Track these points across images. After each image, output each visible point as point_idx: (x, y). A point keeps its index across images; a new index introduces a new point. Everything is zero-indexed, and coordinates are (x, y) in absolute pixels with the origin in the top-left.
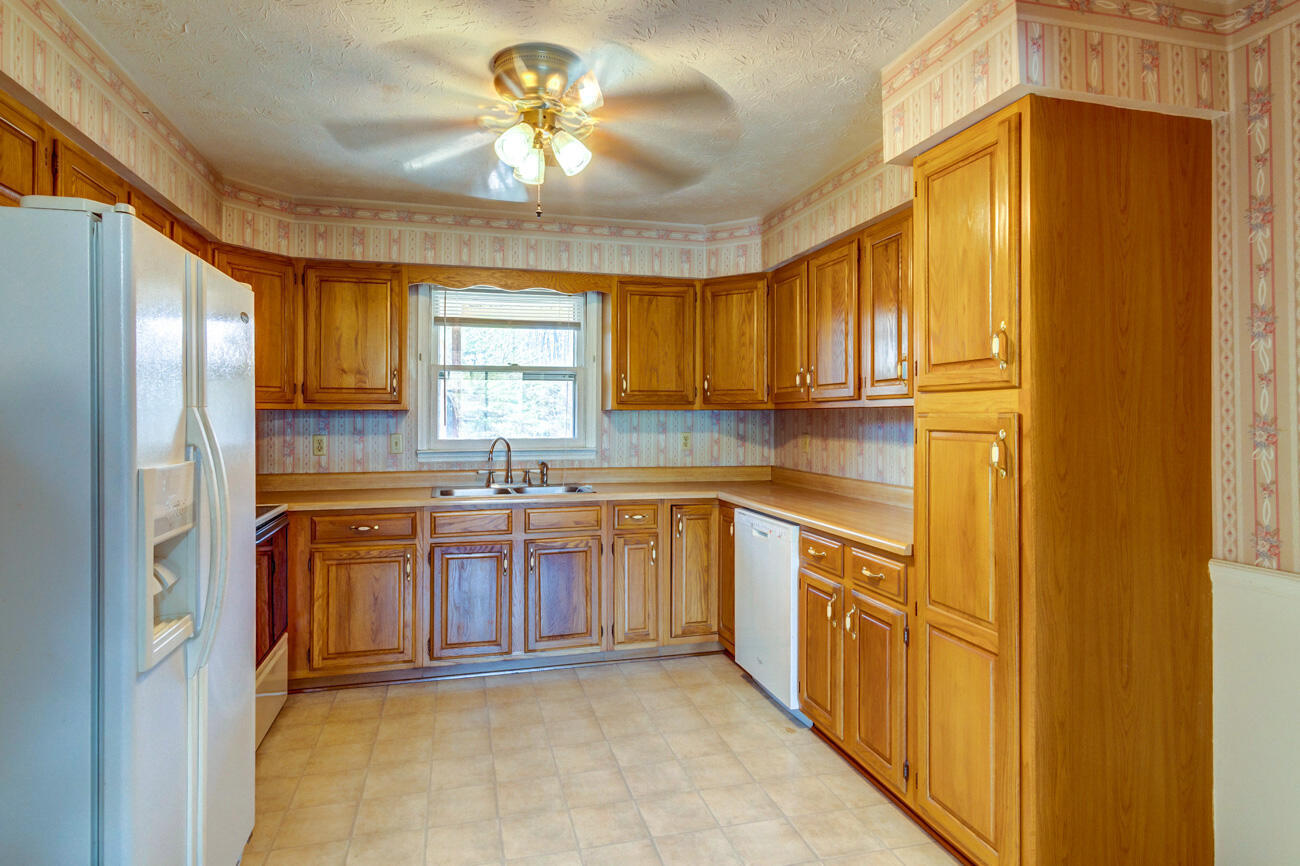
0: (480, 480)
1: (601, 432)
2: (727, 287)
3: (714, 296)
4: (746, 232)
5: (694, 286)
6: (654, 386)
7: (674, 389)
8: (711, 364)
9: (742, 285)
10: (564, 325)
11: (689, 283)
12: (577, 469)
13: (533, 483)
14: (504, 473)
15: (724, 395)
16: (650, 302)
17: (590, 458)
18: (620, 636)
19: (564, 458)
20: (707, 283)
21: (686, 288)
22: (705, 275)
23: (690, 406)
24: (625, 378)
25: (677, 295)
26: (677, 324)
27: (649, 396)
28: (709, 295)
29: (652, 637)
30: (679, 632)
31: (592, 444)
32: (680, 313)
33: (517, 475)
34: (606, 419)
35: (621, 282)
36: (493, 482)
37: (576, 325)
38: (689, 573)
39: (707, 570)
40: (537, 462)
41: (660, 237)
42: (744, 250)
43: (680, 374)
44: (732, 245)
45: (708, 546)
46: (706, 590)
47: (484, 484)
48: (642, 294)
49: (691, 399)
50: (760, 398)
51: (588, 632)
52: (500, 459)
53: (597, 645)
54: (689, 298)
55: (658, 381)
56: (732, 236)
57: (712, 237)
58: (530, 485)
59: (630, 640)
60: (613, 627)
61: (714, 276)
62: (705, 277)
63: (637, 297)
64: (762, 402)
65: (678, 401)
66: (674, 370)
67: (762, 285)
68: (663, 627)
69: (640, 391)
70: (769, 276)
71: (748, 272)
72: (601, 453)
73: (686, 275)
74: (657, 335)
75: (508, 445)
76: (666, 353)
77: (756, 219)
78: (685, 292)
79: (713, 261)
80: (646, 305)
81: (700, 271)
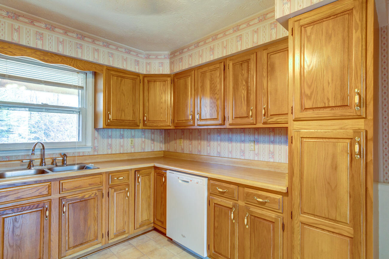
0: (23, 165)
1: (94, 138)
2: (154, 78)
3: (149, 82)
4: (163, 57)
5: (139, 76)
6: (123, 118)
7: (132, 120)
8: (147, 110)
9: (161, 78)
10: (75, 87)
11: (138, 75)
12: (82, 156)
13: (58, 164)
14: (40, 160)
15: (153, 123)
16: (121, 81)
17: (88, 151)
18: (111, 235)
19: (75, 151)
20: (145, 76)
21: (136, 77)
22: (145, 72)
23: (137, 127)
24: (110, 113)
25: (133, 79)
26: (133, 91)
27: (121, 122)
28: (146, 81)
29: (126, 232)
30: (138, 226)
31: (89, 144)
32: (134, 88)
33: (48, 161)
34: (96, 133)
35: (108, 69)
36: (33, 166)
37: (81, 88)
38: (142, 200)
39: (149, 197)
40: (61, 154)
41: (126, 52)
42: (162, 64)
43: (134, 113)
44: (157, 62)
45: (150, 187)
46: (149, 205)
47: (26, 167)
48: (118, 76)
49: (138, 124)
50: (169, 125)
51: (96, 238)
52: (38, 153)
53: (100, 243)
54: (138, 81)
55: (125, 116)
56: (157, 58)
57: (148, 57)
58: (57, 166)
59: (116, 236)
60: (108, 232)
61: (149, 73)
62: (145, 73)
63: (116, 77)
64: (169, 126)
65: (132, 125)
66: (132, 112)
67: (169, 79)
68: (131, 226)
69: (116, 120)
70: (172, 76)
71: (164, 73)
72: (94, 148)
73: (137, 71)
74: (124, 95)
75: (43, 146)
76: (128, 104)
77: (167, 53)
78: (136, 78)
79: (148, 67)
80: (119, 82)
81: (143, 70)
